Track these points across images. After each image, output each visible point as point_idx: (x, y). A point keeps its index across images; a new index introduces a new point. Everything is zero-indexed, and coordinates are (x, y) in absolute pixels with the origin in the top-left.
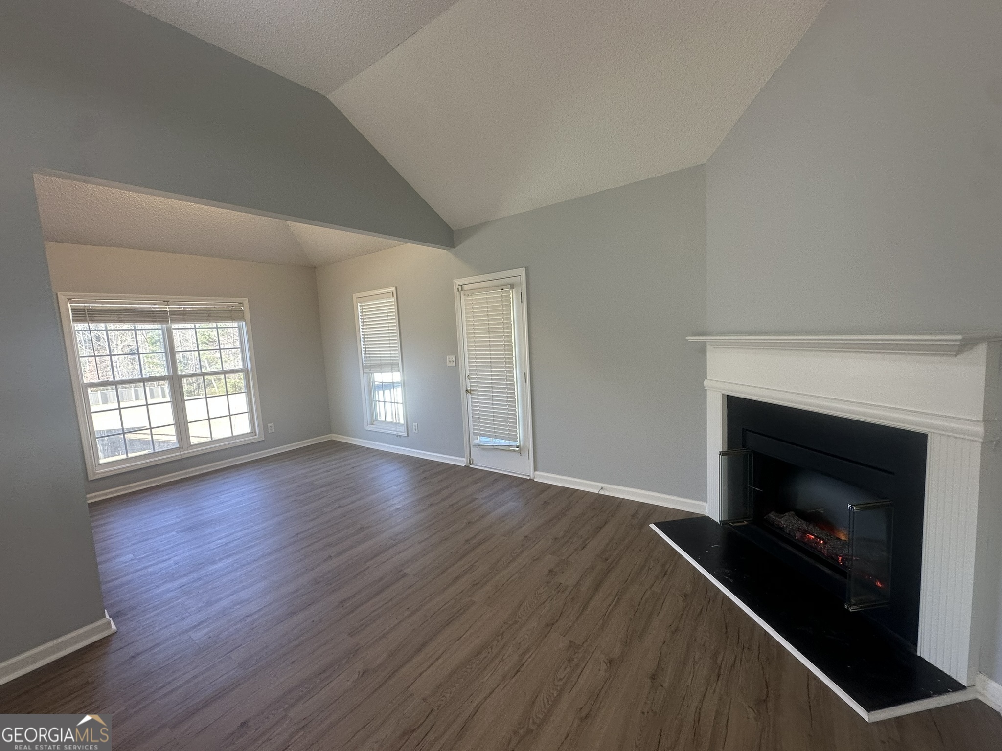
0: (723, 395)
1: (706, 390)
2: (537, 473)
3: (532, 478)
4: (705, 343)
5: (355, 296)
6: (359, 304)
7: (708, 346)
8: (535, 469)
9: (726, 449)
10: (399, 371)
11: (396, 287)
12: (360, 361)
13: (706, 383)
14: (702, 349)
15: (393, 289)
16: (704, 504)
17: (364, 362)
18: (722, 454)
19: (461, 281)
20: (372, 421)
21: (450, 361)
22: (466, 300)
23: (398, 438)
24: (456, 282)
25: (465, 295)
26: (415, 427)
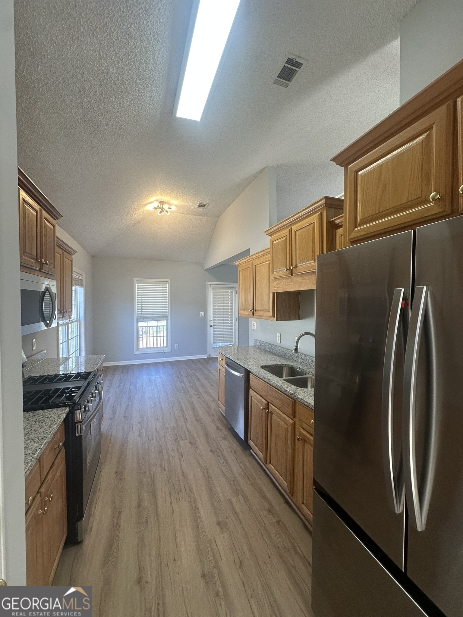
5: (135, 280)
6: (137, 285)
10: (168, 319)
12: (135, 315)
15: (169, 280)
17: (138, 316)
19: (210, 283)
20: (138, 348)
21: (202, 314)
22: (213, 291)
23: (164, 354)
24: (208, 283)
25: (213, 289)
26: (177, 346)
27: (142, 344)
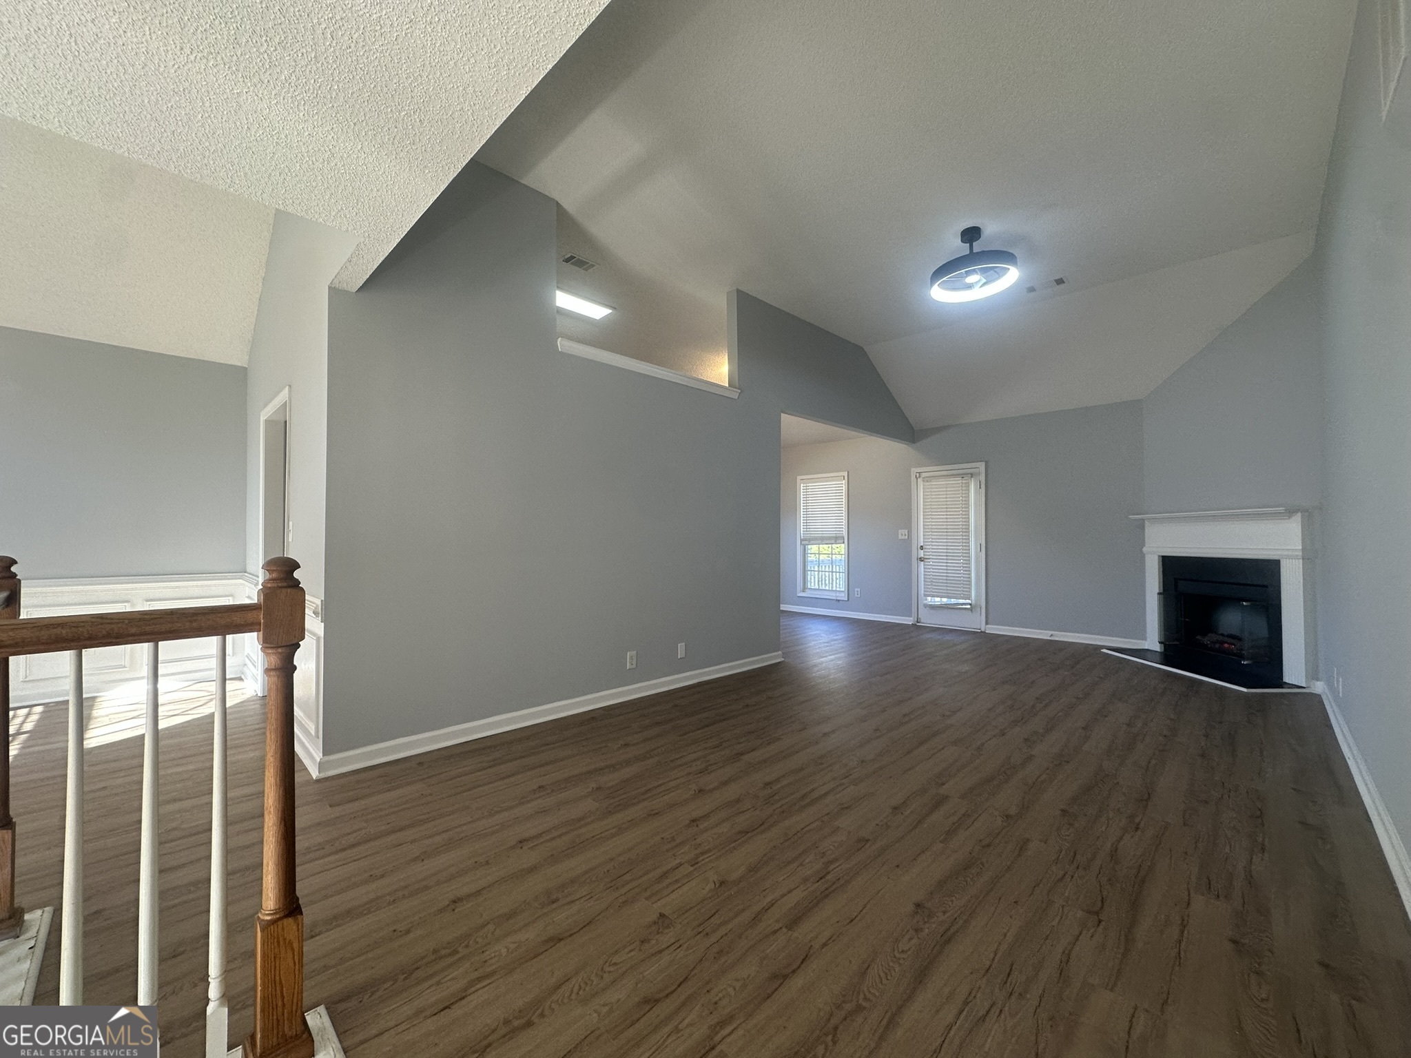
0: (1159, 556)
1: (1144, 555)
2: (987, 626)
3: (983, 630)
4: (1143, 520)
5: (799, 478)
6: (802, 485)
7: (1147, 523)
8: (987, 623)
9: (1162, 591)
10: (844, 542)
11: (848, 472)
12: (798, 534)
13: (1145, 549)
14: (1141, 526)
15: (846, 474)
16: (1144, 642)
17: (802, 532)
18: (1159, 594)
19: (919, 470)
20: (804, 589)
21: (902, 535)
22: (924, 485)
23: (837, 603)
24: (914, 470)
25: (923, 481)
26: (857, 591)
27: (813, 583)
